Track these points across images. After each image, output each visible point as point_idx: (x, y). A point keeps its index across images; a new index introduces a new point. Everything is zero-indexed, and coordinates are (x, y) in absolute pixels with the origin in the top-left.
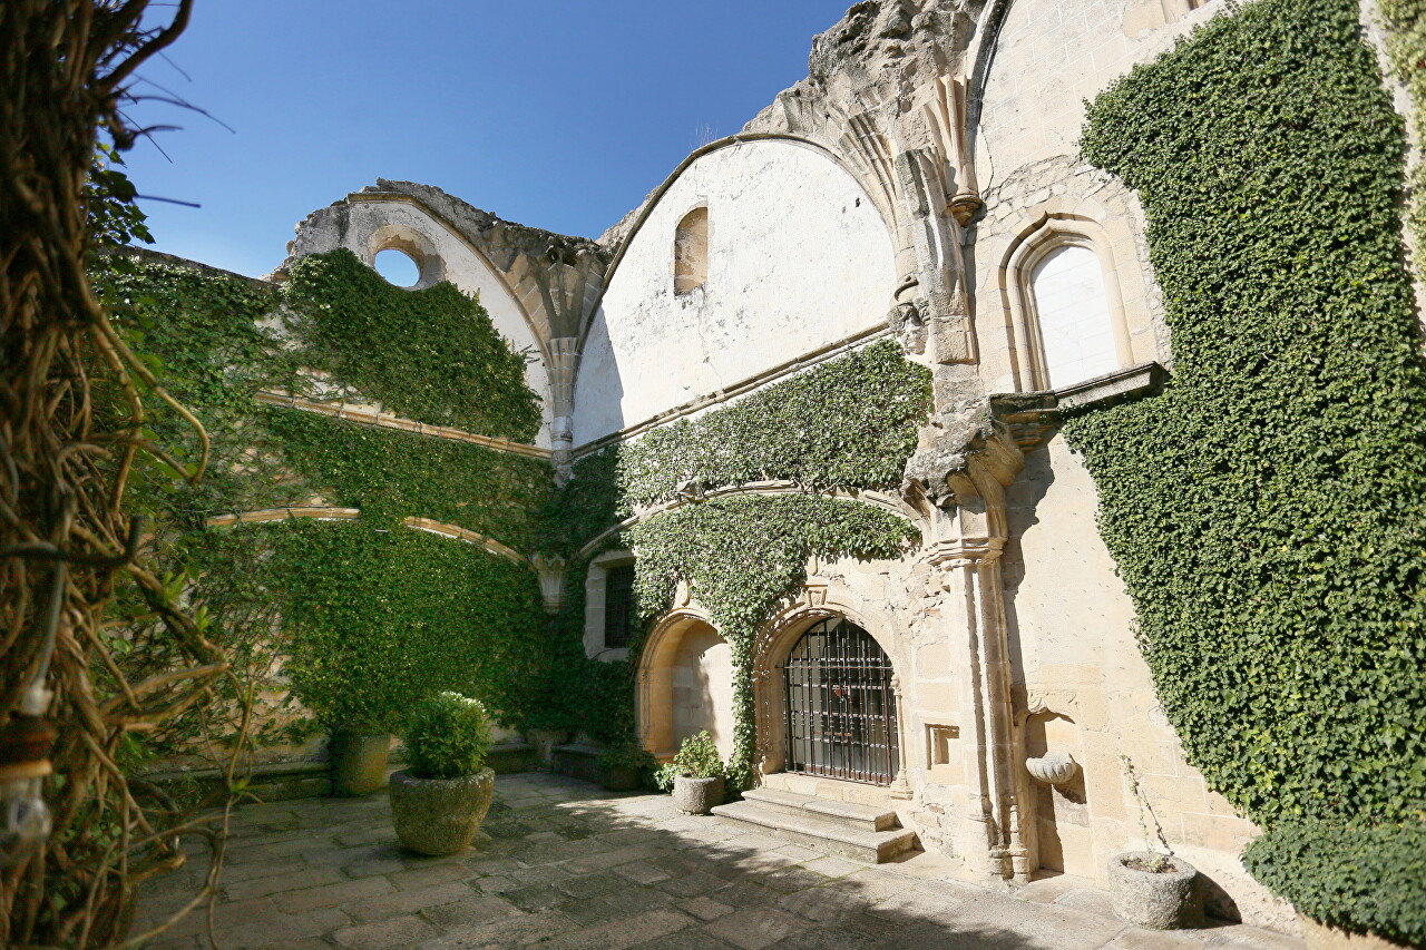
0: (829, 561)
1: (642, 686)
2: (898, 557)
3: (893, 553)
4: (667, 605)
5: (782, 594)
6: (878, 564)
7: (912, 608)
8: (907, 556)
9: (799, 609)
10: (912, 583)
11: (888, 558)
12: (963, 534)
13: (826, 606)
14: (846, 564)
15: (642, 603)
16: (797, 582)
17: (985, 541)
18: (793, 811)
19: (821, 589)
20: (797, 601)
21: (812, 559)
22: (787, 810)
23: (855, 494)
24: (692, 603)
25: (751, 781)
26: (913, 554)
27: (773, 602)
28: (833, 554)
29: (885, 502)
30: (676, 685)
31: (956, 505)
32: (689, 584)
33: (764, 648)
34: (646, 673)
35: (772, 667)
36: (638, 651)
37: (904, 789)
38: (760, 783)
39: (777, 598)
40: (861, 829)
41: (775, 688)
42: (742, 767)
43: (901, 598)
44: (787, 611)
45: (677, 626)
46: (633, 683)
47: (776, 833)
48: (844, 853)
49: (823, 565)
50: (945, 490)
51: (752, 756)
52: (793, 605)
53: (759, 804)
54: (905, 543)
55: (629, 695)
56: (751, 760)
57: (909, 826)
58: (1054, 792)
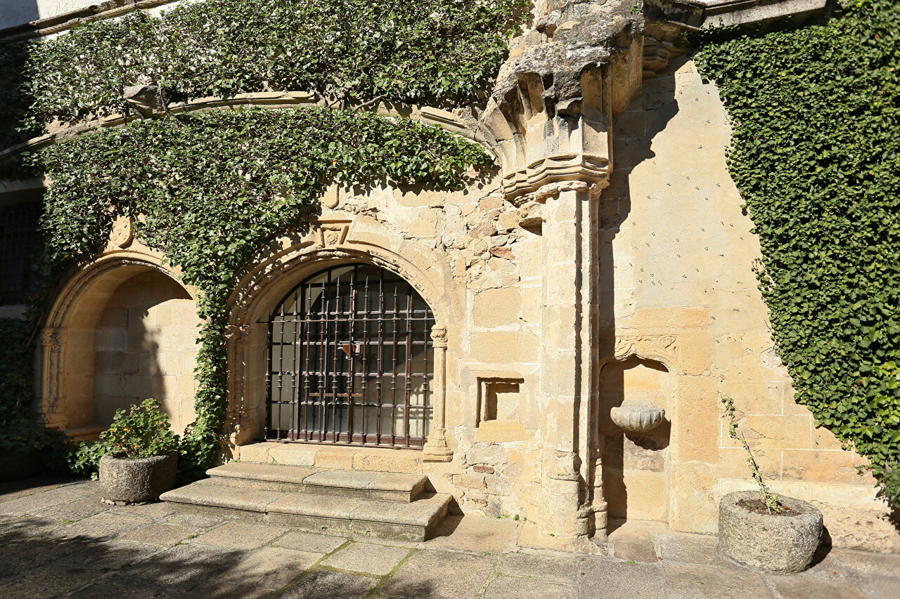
0: (358, 191)
1: (47, 349)
2: (460, 189)
3: (455, 183)
4: (97, 246)
5: (280, 233)
6: (430, 197)
7: (474, 247)
8: (473, 190)
9: (303, 251)
10: (476, 218)
11: (446, 189)
12: (584, 149)
13: (346, 245)
14: (383, 197)
15: (56, 240)
16: (307, 216)
18: (286, 486)
19: (342, 226)
20: (303, 240)
21: (331, 189)
22: (276, 487)
23: (406, 112)
24: (136, 245)
25: (218, 454)
26: (480, 187)
27: (266, 241)
28: (364, 181)
29: (451, 122)
30: (101, 349)
31: (579, 115)
32: (132, 220)
33: (245, 298)
34: (55, 335)
35: (253, 321)
36: (44, 307)
37: (444, 451)
38: (231, 456)
39: (273, 237)
40: (388, 500)
41: (254, 346)
42: (208, 440)
43: (461, 237)
44: (286, 252)
45: (106, 276)
46: (34, 346)
47: (266, 517)
48: (374, 534)
49: (348, 197)
50: (574, 89)
51: (221, 425)
52: (297, 245)
53: (232, 483)
54: (470, 172)
55: (28, 360)
56: (219, 431)
57: (445, 490)
58: (626, 440)
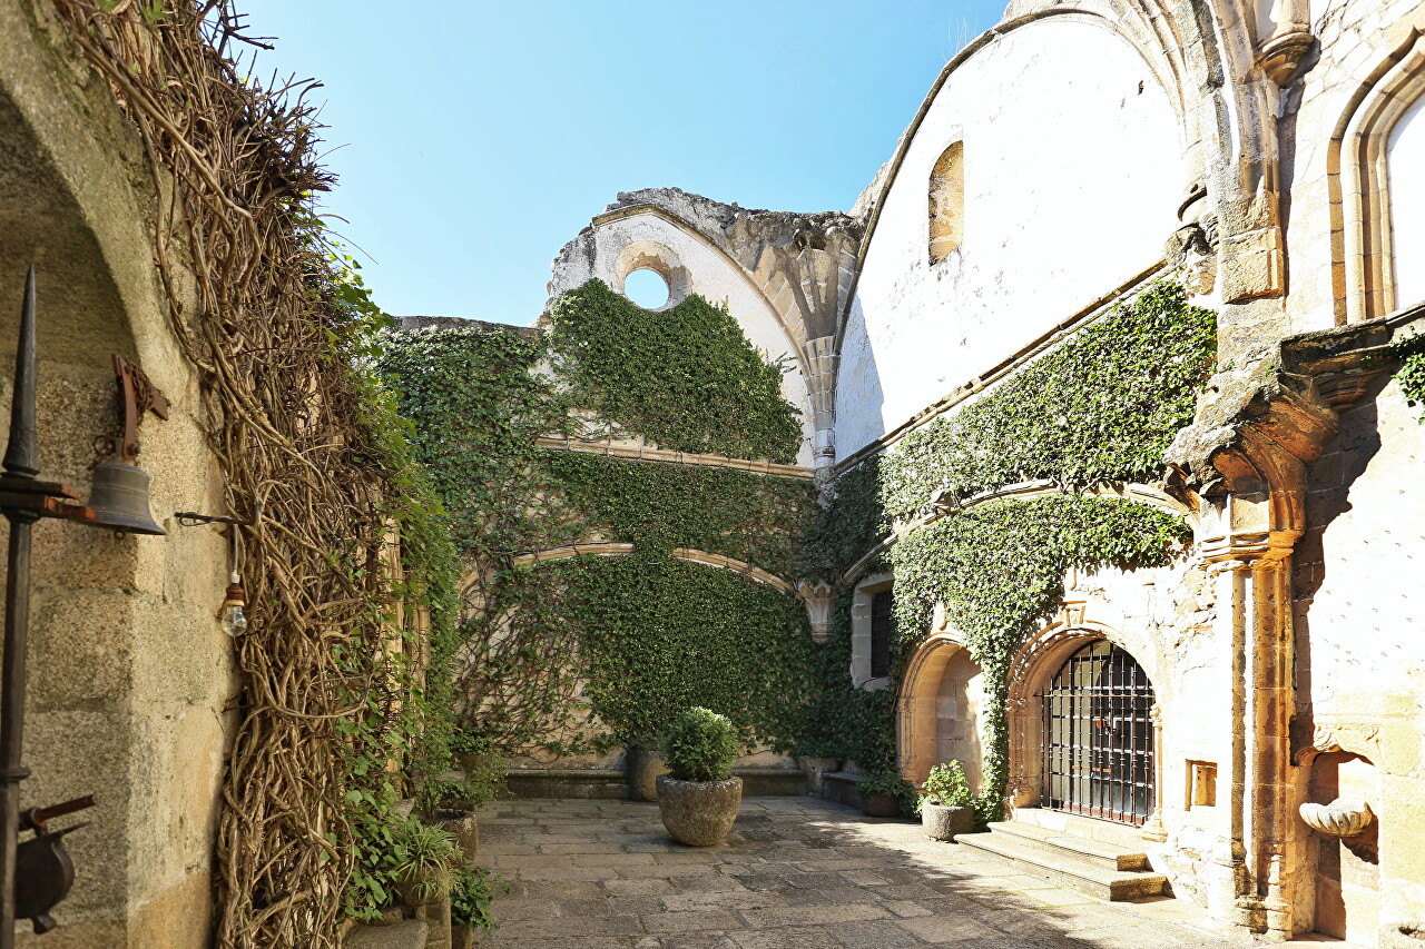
0: (1090, 572)
1: (903, 715)
2: (1166, 564)
3: (1160, 558)
4: (926, 630)
5: (1038, 613)
6: (1143, 573)
7: (1182, 624)
8: (1178, 563)
9: (1057, 630)
10: (1182, 594)
11: (1154, 565)
12: (1233, 528)
13: (1085, 626)
14: (1109, 575)
15: (902, 626)
16: (1054, 599)
17: (1265, 536)
18: (1036, 844)
19: (1079, 606)
20: (1054, 621)
21: (1070, 571)
22: (1030, 843)
23: (1119, 489)
24: (948, 629)
25: (1000, 813)
26: (1185, 560)
27: (1027, 623)
28: (1092, 563)
29: (1153, 496)
30: (940, 716)
31: (1227, 493)
32: (946, 605)
33: (1020, 674)
34: (907, 702)
35: (1030, 695)
36: (899, 680)
37: (1157, 830)
38: (1011, 817)
39: (1033, 618)
40: (1102, 867)
41: (1032, 718)
42: (992, 798)
43: (1168, 614)
44: (1044, 632)
45: (937, 652)
46: (895, 712)
47: (1013, 862)
48: (1078, 888)
49: (1082, 577)
50: (1210, 473)
51: (1004, 788)
52: (1051, 626)
53: (1003, 835)
54: (1177, 545)
55: (891, 723)
56: (1003, 793)
57: (1160, 871)
58: (1342, 846)
